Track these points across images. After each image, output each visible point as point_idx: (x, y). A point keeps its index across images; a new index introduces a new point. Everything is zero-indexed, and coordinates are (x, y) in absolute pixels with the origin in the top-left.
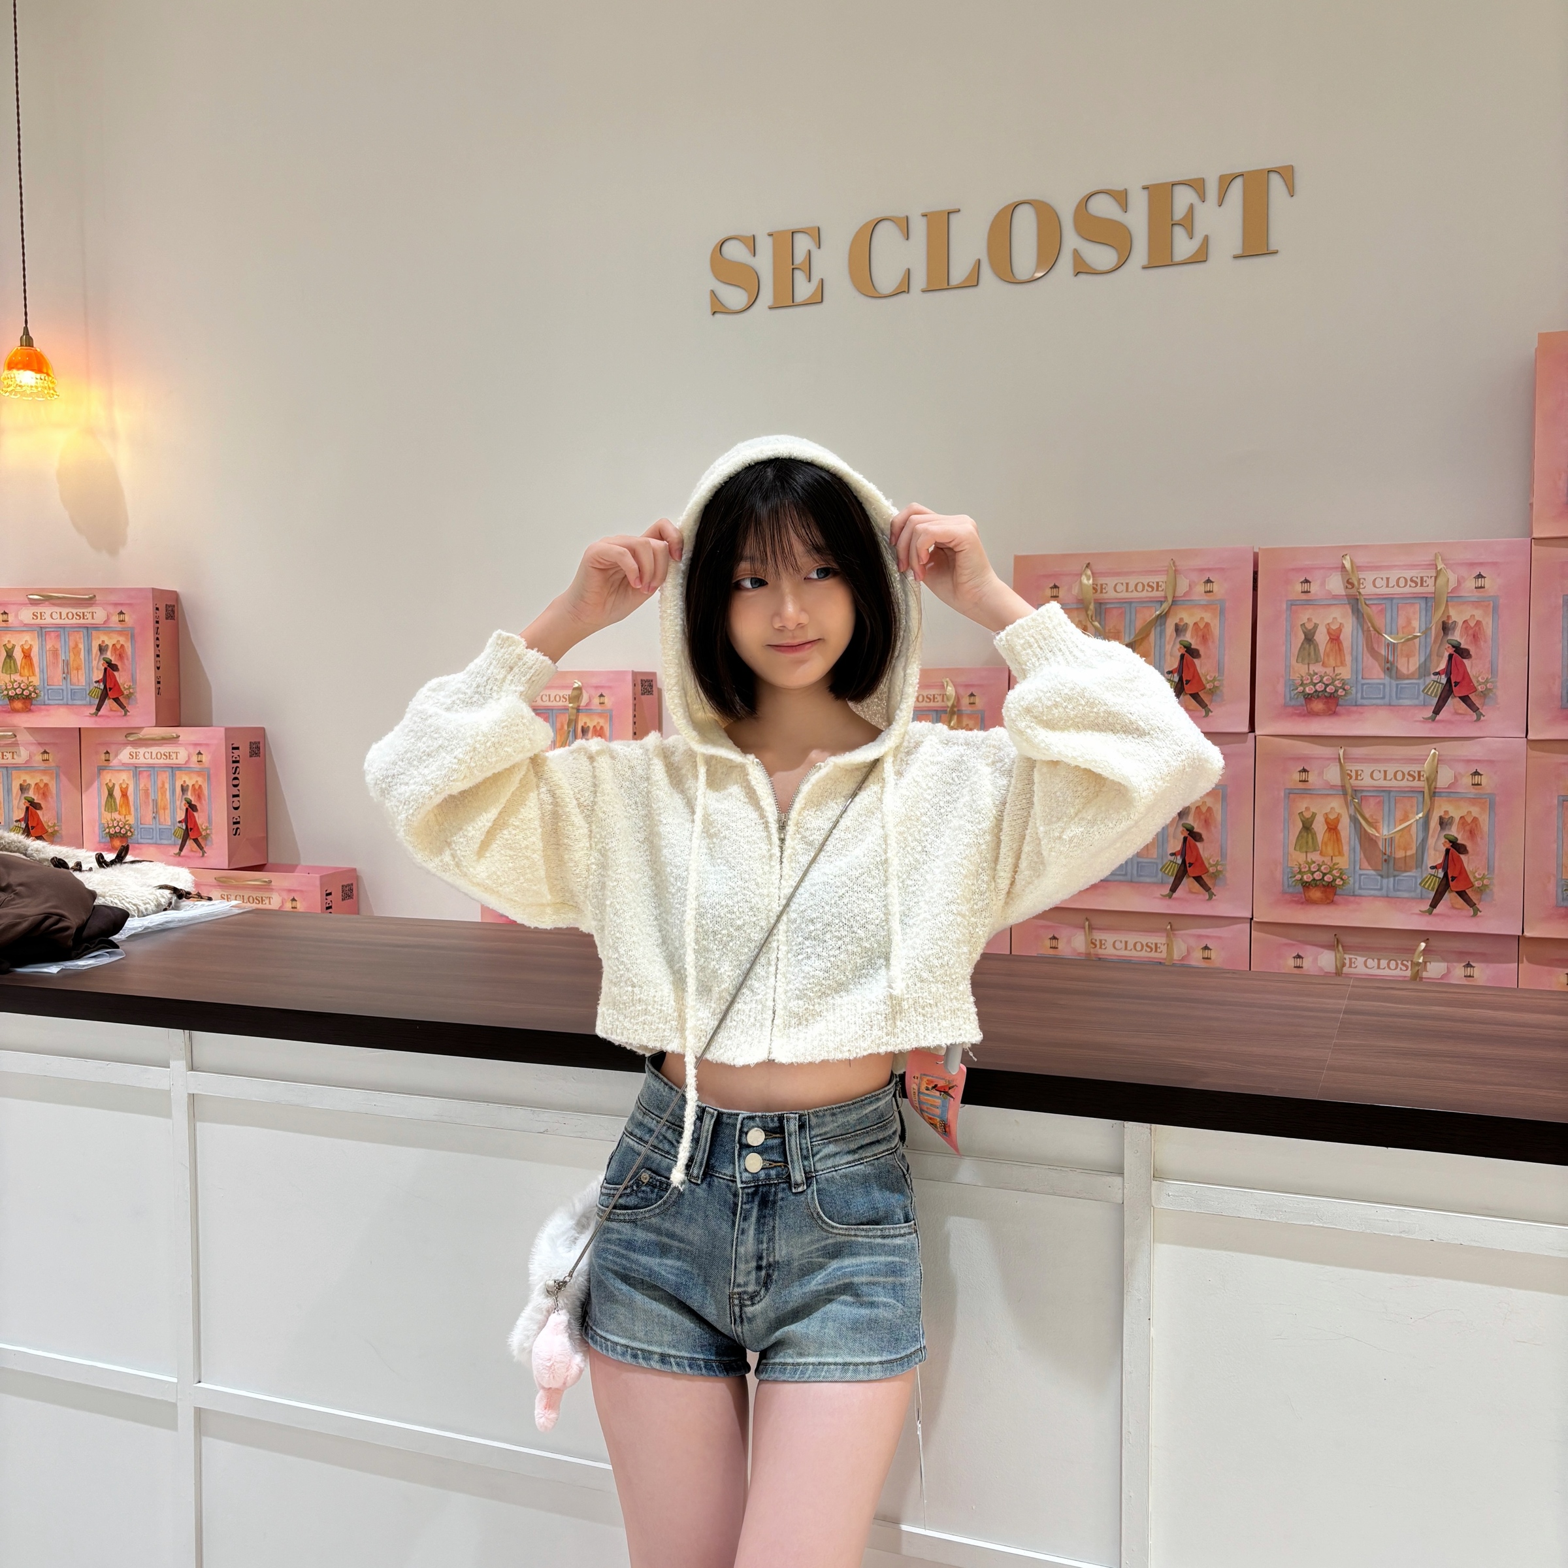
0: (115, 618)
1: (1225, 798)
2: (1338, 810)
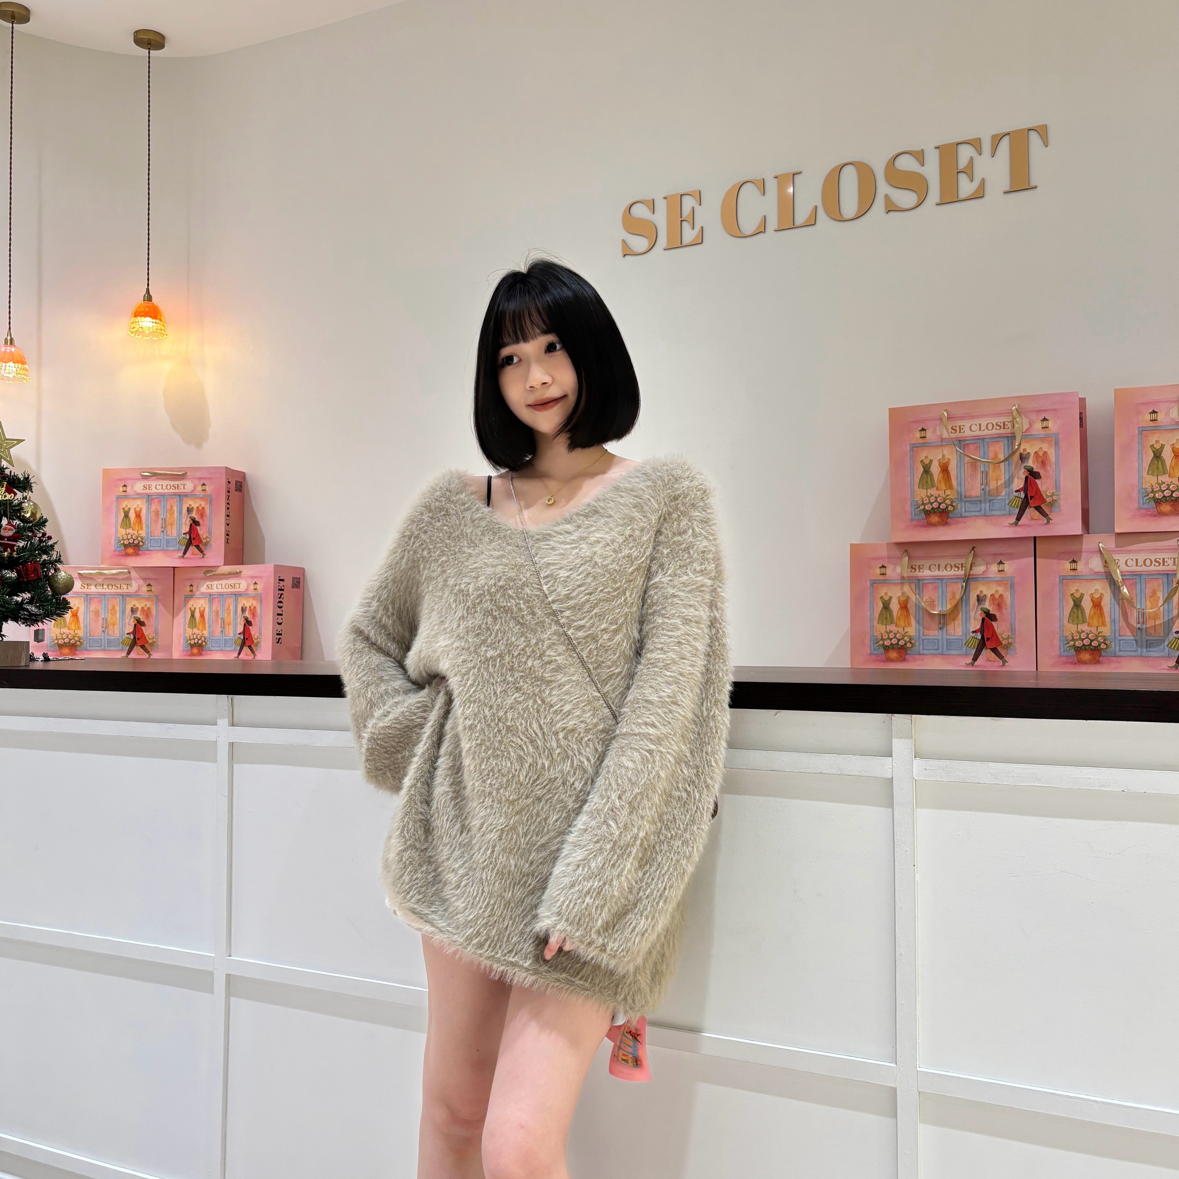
1: (1012, 586)
2: (1100, 591)
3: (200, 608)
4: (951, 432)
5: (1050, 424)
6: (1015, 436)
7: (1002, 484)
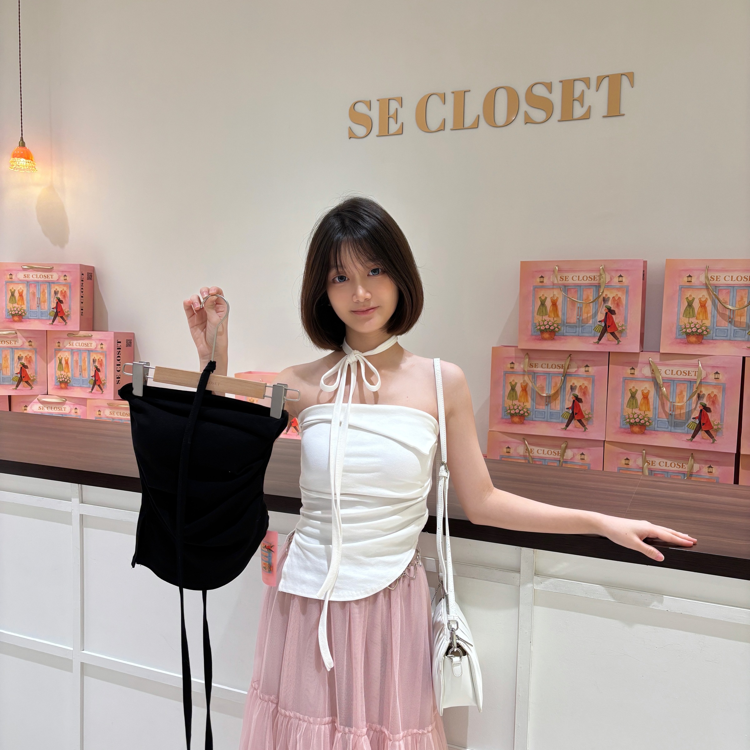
0: (62, 278)
1: (593, 381)
2: (648, 389)
3: (65, 358)
4: (560, 280)
5: (624, 279)
6: (600, 286)
7: (590, 316)
